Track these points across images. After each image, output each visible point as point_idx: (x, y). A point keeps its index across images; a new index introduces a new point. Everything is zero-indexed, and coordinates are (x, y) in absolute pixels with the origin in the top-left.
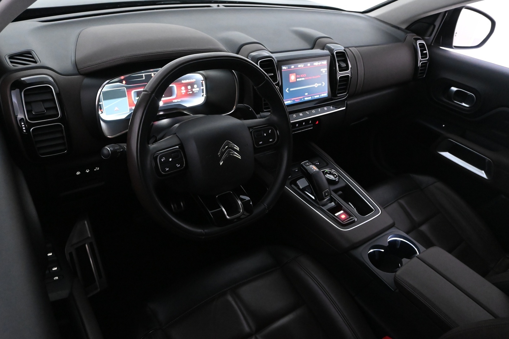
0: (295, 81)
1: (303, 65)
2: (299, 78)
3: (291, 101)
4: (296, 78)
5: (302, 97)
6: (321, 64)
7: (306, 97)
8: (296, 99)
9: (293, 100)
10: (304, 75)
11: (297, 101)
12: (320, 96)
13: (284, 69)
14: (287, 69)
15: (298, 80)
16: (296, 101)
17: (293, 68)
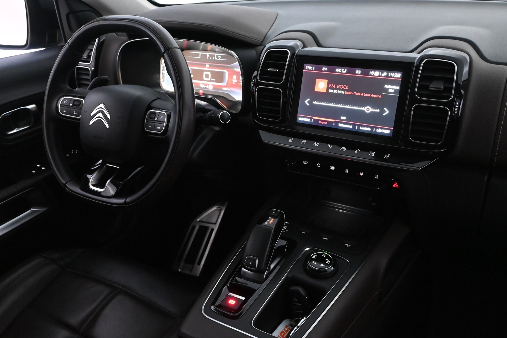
0: (325, 91)
1: (346, 70)
2: (333, 89)
3: (311, 120)
4: (328, 88)
5: (333, 121)
6: (387, 76)
7: (341, 123)
8: (322, 121)
9: (314, 119)
10: (345, 87)
11: (323, 123)
12: (372, 130)
13: (308, 69)
14: (312, 70)
15: (330, 91)
16: (320, 122)
17: (325, 71)
